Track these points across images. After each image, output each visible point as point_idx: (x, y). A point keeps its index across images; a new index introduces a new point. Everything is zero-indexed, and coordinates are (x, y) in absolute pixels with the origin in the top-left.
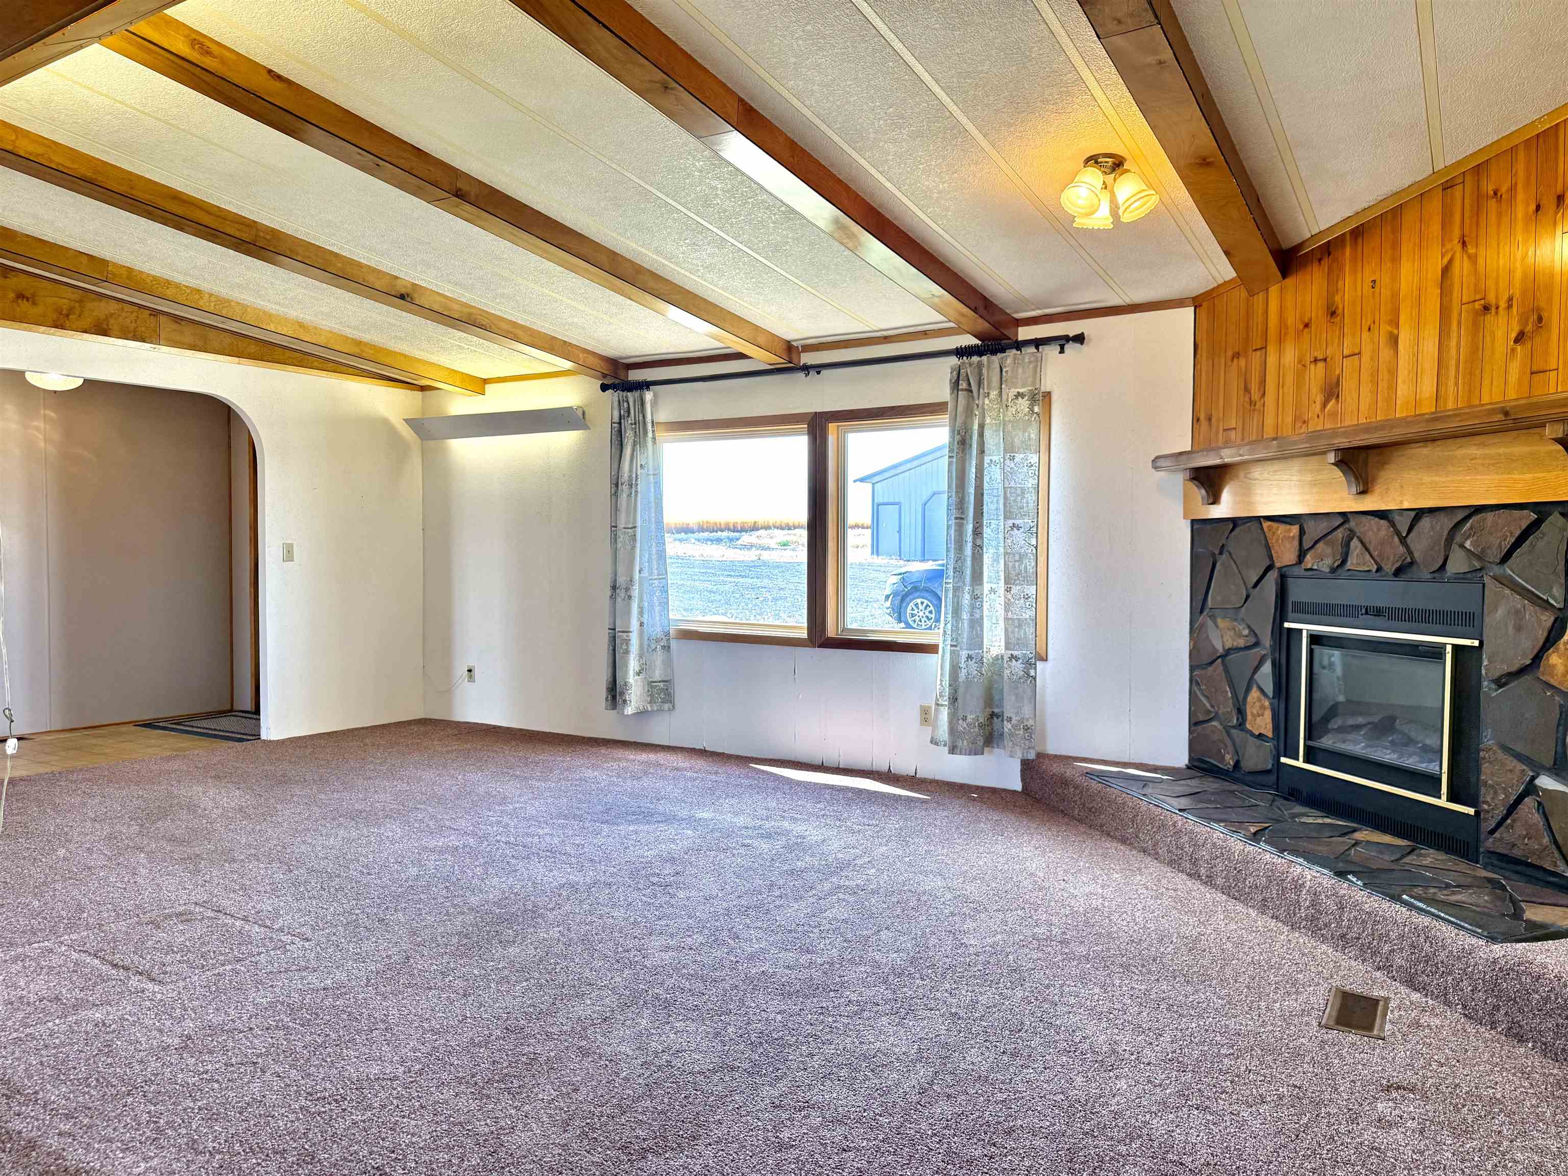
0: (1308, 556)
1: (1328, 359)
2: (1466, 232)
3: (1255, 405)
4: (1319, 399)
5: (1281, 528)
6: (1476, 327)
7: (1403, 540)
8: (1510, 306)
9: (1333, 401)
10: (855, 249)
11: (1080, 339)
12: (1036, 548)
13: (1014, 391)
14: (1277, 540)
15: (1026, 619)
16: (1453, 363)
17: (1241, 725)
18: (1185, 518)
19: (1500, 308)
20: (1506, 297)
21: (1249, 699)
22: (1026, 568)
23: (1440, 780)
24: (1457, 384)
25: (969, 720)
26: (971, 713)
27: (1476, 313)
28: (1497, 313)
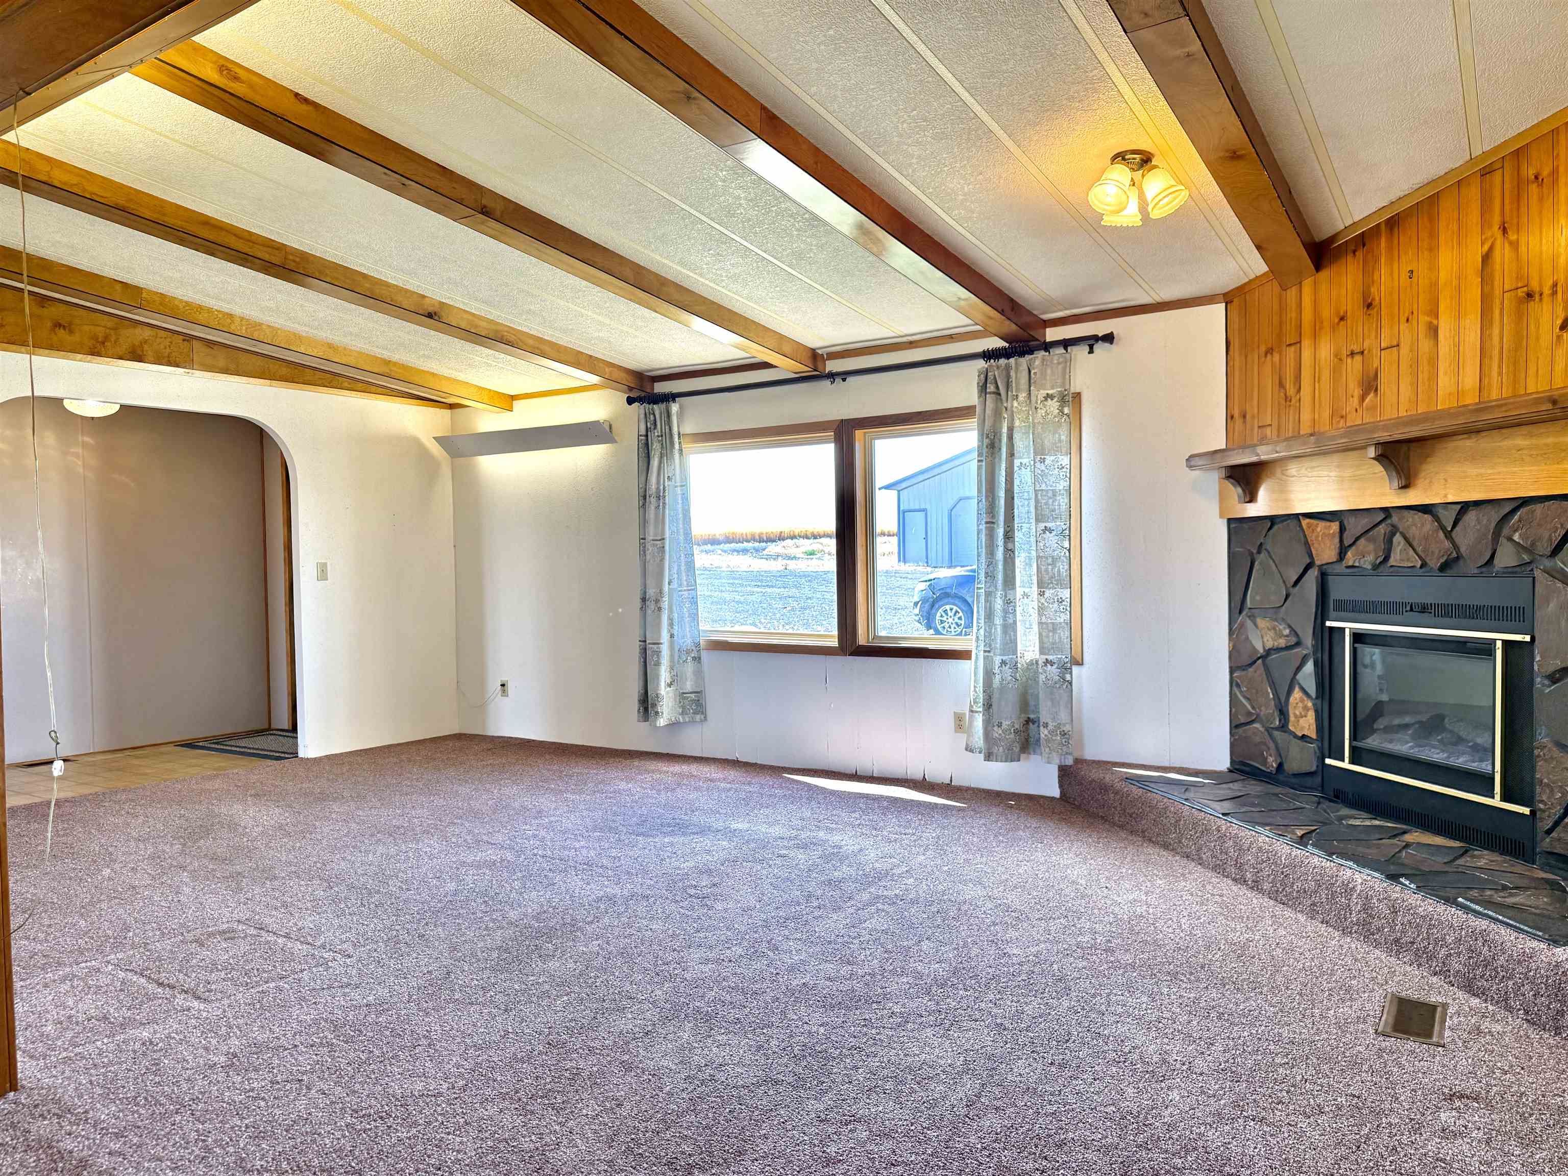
0: (1349, 553)
1: (1366, 352)
2: (1507, 219)
3: (1290, 401)
4: (1357, 392)
5: (1321, 525)
6: (1520, 316)
7: (1448, 535)
8: (1554, 293)
9: (1372, 395)
10: (879, 254)
11: (1109, 338)
12: (1069, 551)
13: (1043, 393)
14: (1317, 537)
15: (1060, 623)
16: (1496, 352)
17: (1284, 727)
18: (1221, 516)
19: (1545, 295)
20: (1550, 283)
21: (1291, 699)
22: (1059, 571)
23: (1493, 779)
24: (1500, 374)
25: (1004, 726)
26: (1006, 719)
27: (1520, 301)
28: (1541, 300)
